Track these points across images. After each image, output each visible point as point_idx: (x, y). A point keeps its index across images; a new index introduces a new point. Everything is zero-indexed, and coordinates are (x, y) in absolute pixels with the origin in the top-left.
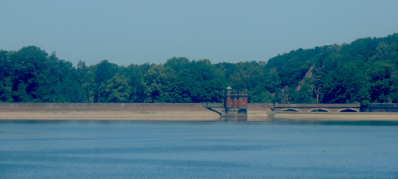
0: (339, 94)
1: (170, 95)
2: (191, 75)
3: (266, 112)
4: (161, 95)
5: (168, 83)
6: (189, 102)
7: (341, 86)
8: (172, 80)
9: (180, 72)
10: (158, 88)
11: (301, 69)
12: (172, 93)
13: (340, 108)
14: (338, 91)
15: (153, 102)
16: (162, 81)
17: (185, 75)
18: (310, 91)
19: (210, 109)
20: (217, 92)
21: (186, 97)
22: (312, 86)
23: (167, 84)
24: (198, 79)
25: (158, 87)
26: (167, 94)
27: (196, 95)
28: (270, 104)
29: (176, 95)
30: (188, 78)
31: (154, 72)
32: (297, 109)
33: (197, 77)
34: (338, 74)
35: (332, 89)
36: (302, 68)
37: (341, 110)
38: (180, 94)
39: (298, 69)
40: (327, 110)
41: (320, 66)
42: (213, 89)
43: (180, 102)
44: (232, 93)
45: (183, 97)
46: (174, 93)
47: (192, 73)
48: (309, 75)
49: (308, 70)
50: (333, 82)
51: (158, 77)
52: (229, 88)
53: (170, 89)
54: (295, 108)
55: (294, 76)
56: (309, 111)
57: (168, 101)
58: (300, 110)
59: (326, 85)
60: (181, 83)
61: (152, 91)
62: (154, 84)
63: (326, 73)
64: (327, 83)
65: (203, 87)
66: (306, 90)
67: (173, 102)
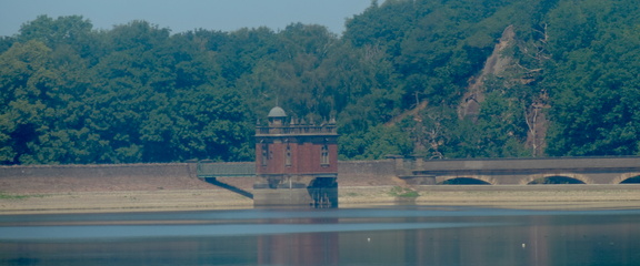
0: (609, 126)
1: (73, 138)
2: (138, 73)
3: (388, 188)
4: (43, 138)
5: (65, 97)
6: (133, 160)
7: (617, 100)
8: (79, 90)
9: (103, 63)
10: (34, 117)
11: (467, 48)
12: (78, 133)
13: (620, 170)
14: (608, 117)
15: (17, 161)
16: (44, 93)
17: (121, 74)
18: (508, 116)
19: (212, 181)
20: (224, 124)
21: (124, 144)
22: (510, 102)
23: (64, 104)
24: (160, 86)
25: (34, 110)
26: (63, 134)
27: (158, 138)
28: (400, 162)
29: (93, 137)
30: (129, 81)
31: (18, 64)
32: (483, 178)
33: (157, 79)
34: (607, 59)
35: (587, 109)
36: (472, 42)
37: (624, 176)
38: (104, 136)
39: (459, 47)
40: (580, 177)
41: (536, 37)
42: (212, 116)
43: (108, 161)
44: (286, 129)
45: (116, 145)
46: (84, 130)
47: (142, 67)
48: (497, 65)
49: (490, 50)
50: (589, 87)
51: (31, 83)
52: (277, 111)
53: (72, 118)
54: (479, 172)
55: (445, 69)
56: (523, 183)
57: (64, 159)
58: (494, 182)
59: (566, 97)
60: (106, 98)
61: (12, 127)
62: (21, 104)
63: (557, 58)
64: (569, 92)
65: (177, 109)
66: (498, 113)
67: (84, 160)
